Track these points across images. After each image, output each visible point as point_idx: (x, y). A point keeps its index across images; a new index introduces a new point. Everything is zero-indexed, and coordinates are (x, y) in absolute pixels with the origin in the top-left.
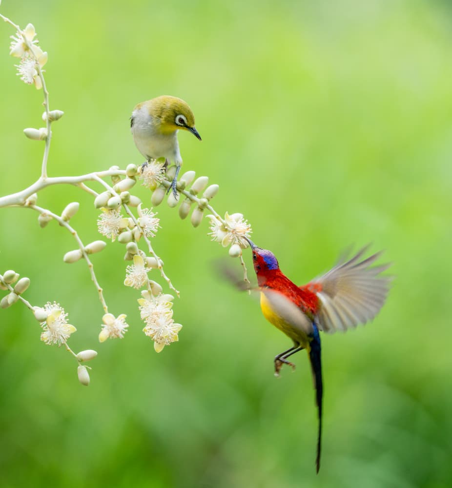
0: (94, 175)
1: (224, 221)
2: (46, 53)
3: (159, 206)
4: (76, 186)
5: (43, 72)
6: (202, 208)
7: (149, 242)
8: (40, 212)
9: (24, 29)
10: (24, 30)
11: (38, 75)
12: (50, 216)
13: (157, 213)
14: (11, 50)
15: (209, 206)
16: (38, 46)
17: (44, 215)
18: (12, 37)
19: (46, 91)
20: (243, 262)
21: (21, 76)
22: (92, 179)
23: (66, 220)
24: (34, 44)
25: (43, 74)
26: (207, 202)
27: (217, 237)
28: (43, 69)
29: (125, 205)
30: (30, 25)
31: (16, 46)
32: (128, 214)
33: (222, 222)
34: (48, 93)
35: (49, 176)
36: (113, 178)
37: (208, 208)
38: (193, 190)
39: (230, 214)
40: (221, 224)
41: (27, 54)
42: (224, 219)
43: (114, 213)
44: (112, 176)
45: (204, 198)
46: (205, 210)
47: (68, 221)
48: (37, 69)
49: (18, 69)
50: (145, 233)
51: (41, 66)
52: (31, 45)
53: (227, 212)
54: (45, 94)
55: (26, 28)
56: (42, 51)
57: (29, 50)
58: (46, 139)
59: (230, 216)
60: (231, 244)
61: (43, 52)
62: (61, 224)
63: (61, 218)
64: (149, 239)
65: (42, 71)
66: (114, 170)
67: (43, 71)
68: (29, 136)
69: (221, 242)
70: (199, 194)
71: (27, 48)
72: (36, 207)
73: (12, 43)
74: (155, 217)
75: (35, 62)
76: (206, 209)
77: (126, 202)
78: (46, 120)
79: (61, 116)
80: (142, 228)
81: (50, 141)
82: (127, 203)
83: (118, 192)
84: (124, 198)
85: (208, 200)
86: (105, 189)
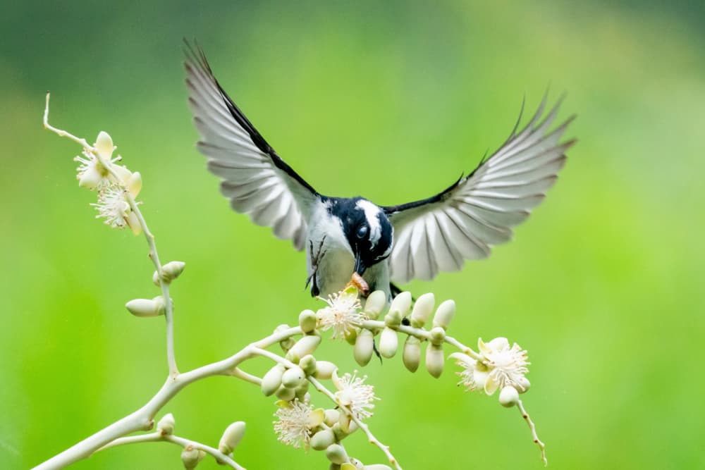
0: (252, 347)
1: (480, 356)
2: (137, 174)
3: (369, 364)
4: (228, 375)
5: (138, 206)
6: (437, 343)
7: (364, 426)
8: (181, 445)
9: (95, 141)
10: (95, 144)
11: (132, 210)
12: (199, 449)
13: (366, 376)
14: (79, 180)
15: (448, 338)
16: (122, 165)
17: (190, 449)
18: (78, 158)
19: (150, 234)
20: (525, 413)
21: (105, 219)
22: (252, 355)
23: (226, 453)
24: (115, 163)
25: (140, 209)
26: (443, 331)
27: (474, 383)
28: (137, 200)
29: (312, 378)
30: (103, 135)
31: (87, 174)
32: (320, 391)
33: (475, 358)
34: (153, 236)
35: (182, 372)
36: (284, 343)
37: (446, 341)
38: (416, 321)
39: (487, 340)
40: (475, 362)
41: (106, 181)
42: (478, 352)
43: (298, 406)
44: (281, 341)
45: (436, 327)
46: (444, 345)
47: (231, 454)
48: (129, 201)
49: (96, 208)
50: (354, 415)
51: (133, 196)
52: (110, 165)
53: (480, 339)
54: (149, 240)
55: (97, 141)
56: (130, 172)
57: (110, 175)
58: (163, 312)
59: (487, 344)
60: (499, 388)
61: (133, 172)
62: (220, 462)
63: (218, 452)
64: (363, 421)
65: (135, 204)
66: (283, 331)
67: (138, 203)
68: (135, 312)
69: (483, 389)
70: (426, 325)
71: (104, 172)
72: (174, 437)
73: (79, 169)
74: (365, 383)
75: (122, 191)
76: (444, 343)
77: (312, 372)
78: (158, 281)
79: (182, 270)
80: (348, 407)
81: (170, 314)
82: (314, 375)
83: (296, 362)
84: (306, 366)
85: (445, 329)
86: (275, 363)
